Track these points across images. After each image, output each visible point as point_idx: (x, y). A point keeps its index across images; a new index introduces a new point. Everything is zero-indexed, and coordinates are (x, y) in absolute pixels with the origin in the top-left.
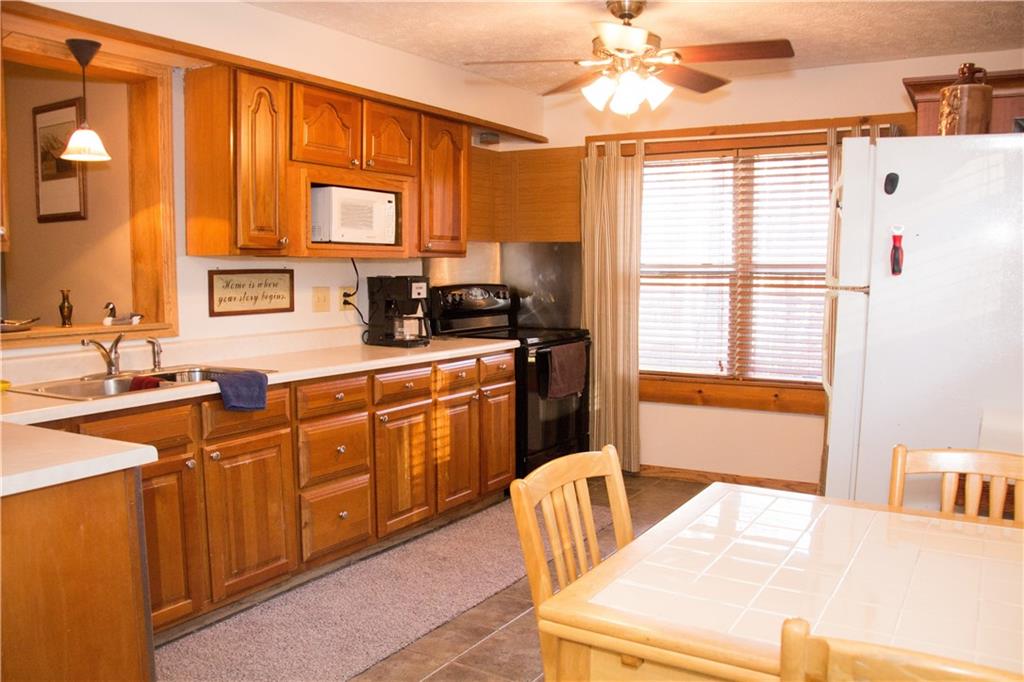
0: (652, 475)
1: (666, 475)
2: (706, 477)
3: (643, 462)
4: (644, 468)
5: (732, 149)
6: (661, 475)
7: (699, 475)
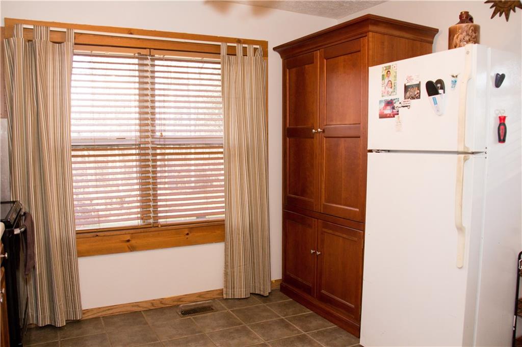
0: (90, 317)
1: (104, 313)
2: (138, 306)
3: (84, 308)
4: (85, 312)
5: (145, 48)
6: (100, 314)
7: (133, 306)
